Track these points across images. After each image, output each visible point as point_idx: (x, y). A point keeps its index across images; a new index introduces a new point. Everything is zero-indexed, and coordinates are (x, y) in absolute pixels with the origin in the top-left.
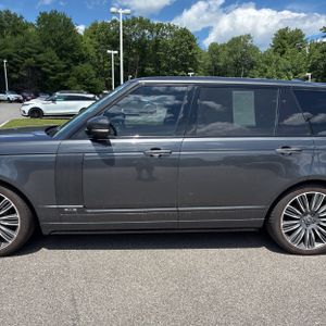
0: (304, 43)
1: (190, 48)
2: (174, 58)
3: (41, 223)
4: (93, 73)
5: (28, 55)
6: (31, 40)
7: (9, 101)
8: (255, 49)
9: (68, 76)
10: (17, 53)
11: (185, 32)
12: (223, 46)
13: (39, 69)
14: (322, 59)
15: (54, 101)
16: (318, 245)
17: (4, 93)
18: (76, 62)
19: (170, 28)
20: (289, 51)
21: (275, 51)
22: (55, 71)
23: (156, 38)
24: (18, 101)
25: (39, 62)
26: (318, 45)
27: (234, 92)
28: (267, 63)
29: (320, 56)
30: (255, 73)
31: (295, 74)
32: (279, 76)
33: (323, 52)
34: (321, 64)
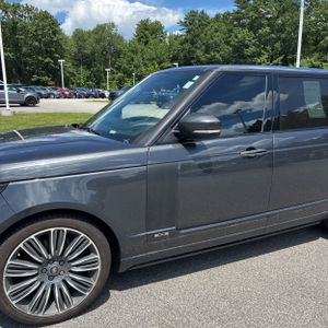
0: (163, 35)
1: (55, 33)
2: (37, 44)
8: (120, 39)
11: (46, 15)
14: (182, 50)
19: (29, 9)
21: (139, 40)
23: (13, 19)
27: (304, 83)
28: (133, 51)
29: (179, 47)
30: (123, 62)
31: (160, 63)
32: (145, 65)
33: (181, 44)
34: (182, 55)
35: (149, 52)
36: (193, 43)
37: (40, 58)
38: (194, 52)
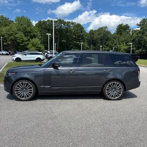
0: (129, 30)
1: (81, 32)
2: (74, 36)
3: (39, 91)
4: (39, 42)
5: (11, 35)
6: (13, 28)
7: (3, 54)
8: (109, 33)
9: (28, 44)
10: (7, 34)
11: (79, 25)
12: (95, 31)
13: (16, 40)
14: (137, 37)
15: (25, 55)
16: (116, 98)
17: (1, 51)
18: (32, 37)
19: (73, 23)
20: (123, 33)
21: (118, 33)
22: (23, 41)
23: (67, 27)
24: (7, 54)
25: (16, 38)
26: (135, 31)
28: (114, 38)
29: (136, 35)
30: (109, 43)
31: (126, 43)
32: (120, 44)
33: (137, 34)
34: (137, 39)
35: (122, 38)
36: (143, 33)
37: (75, 42)
38: (143, 38)
